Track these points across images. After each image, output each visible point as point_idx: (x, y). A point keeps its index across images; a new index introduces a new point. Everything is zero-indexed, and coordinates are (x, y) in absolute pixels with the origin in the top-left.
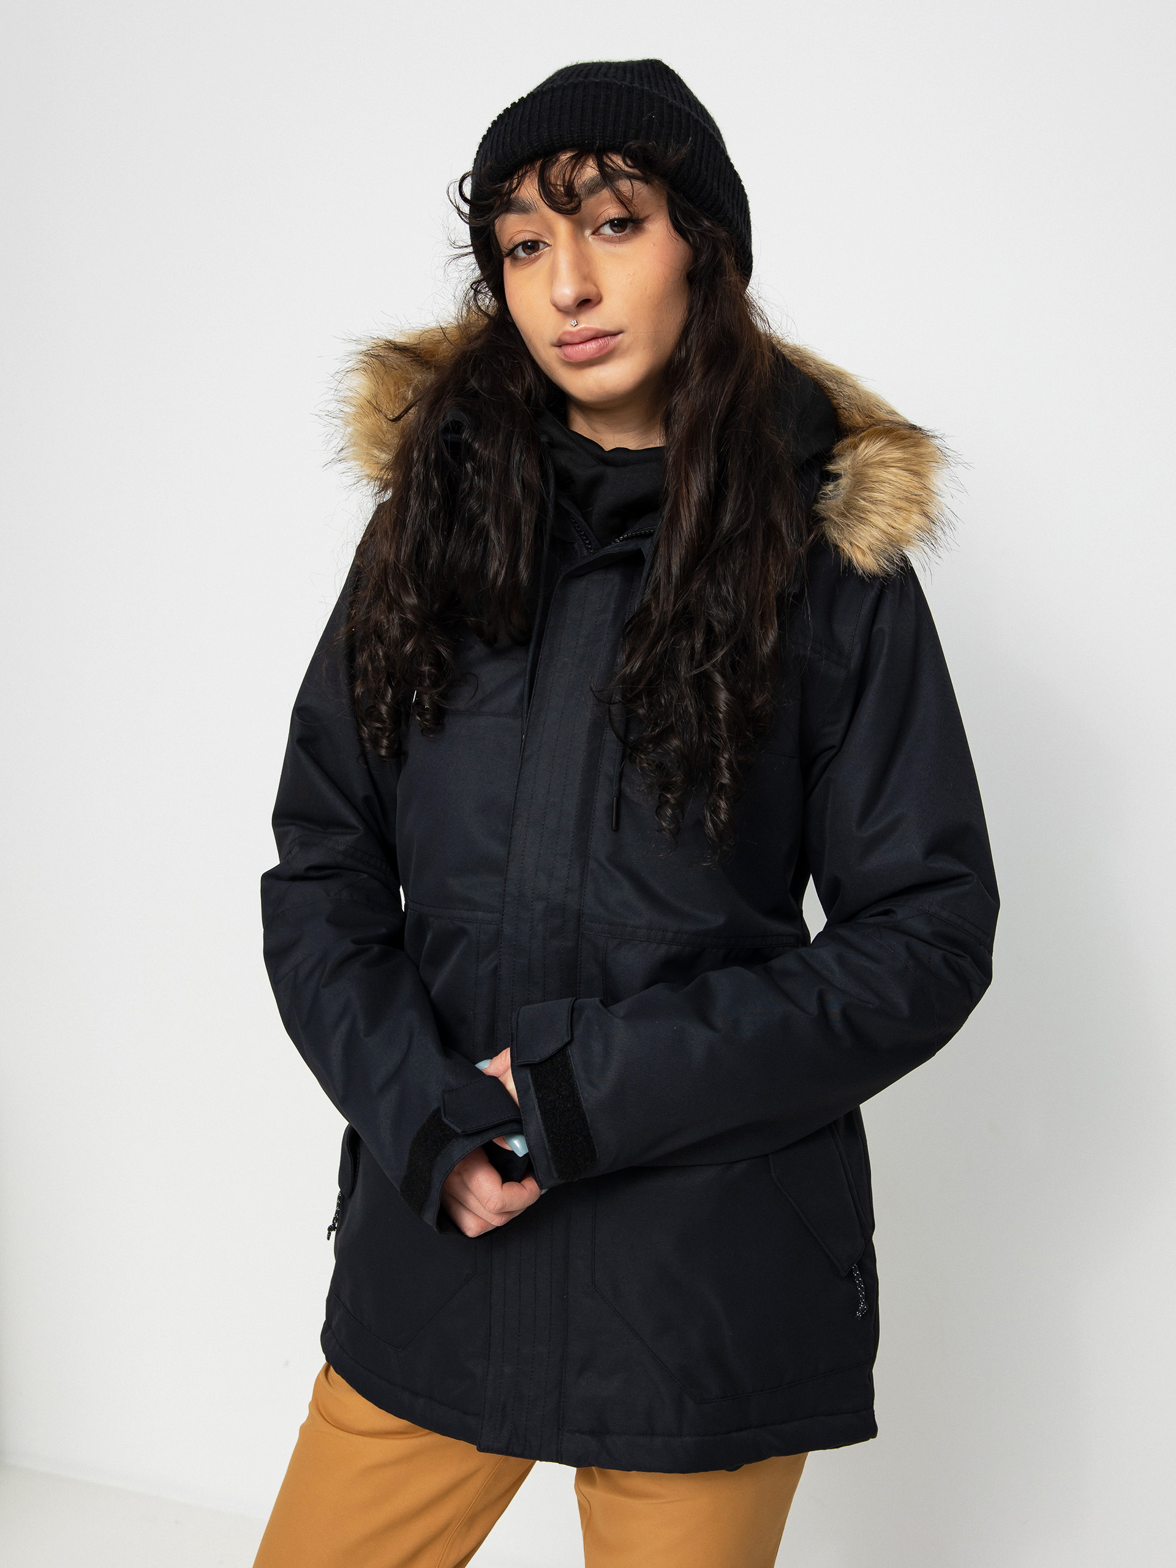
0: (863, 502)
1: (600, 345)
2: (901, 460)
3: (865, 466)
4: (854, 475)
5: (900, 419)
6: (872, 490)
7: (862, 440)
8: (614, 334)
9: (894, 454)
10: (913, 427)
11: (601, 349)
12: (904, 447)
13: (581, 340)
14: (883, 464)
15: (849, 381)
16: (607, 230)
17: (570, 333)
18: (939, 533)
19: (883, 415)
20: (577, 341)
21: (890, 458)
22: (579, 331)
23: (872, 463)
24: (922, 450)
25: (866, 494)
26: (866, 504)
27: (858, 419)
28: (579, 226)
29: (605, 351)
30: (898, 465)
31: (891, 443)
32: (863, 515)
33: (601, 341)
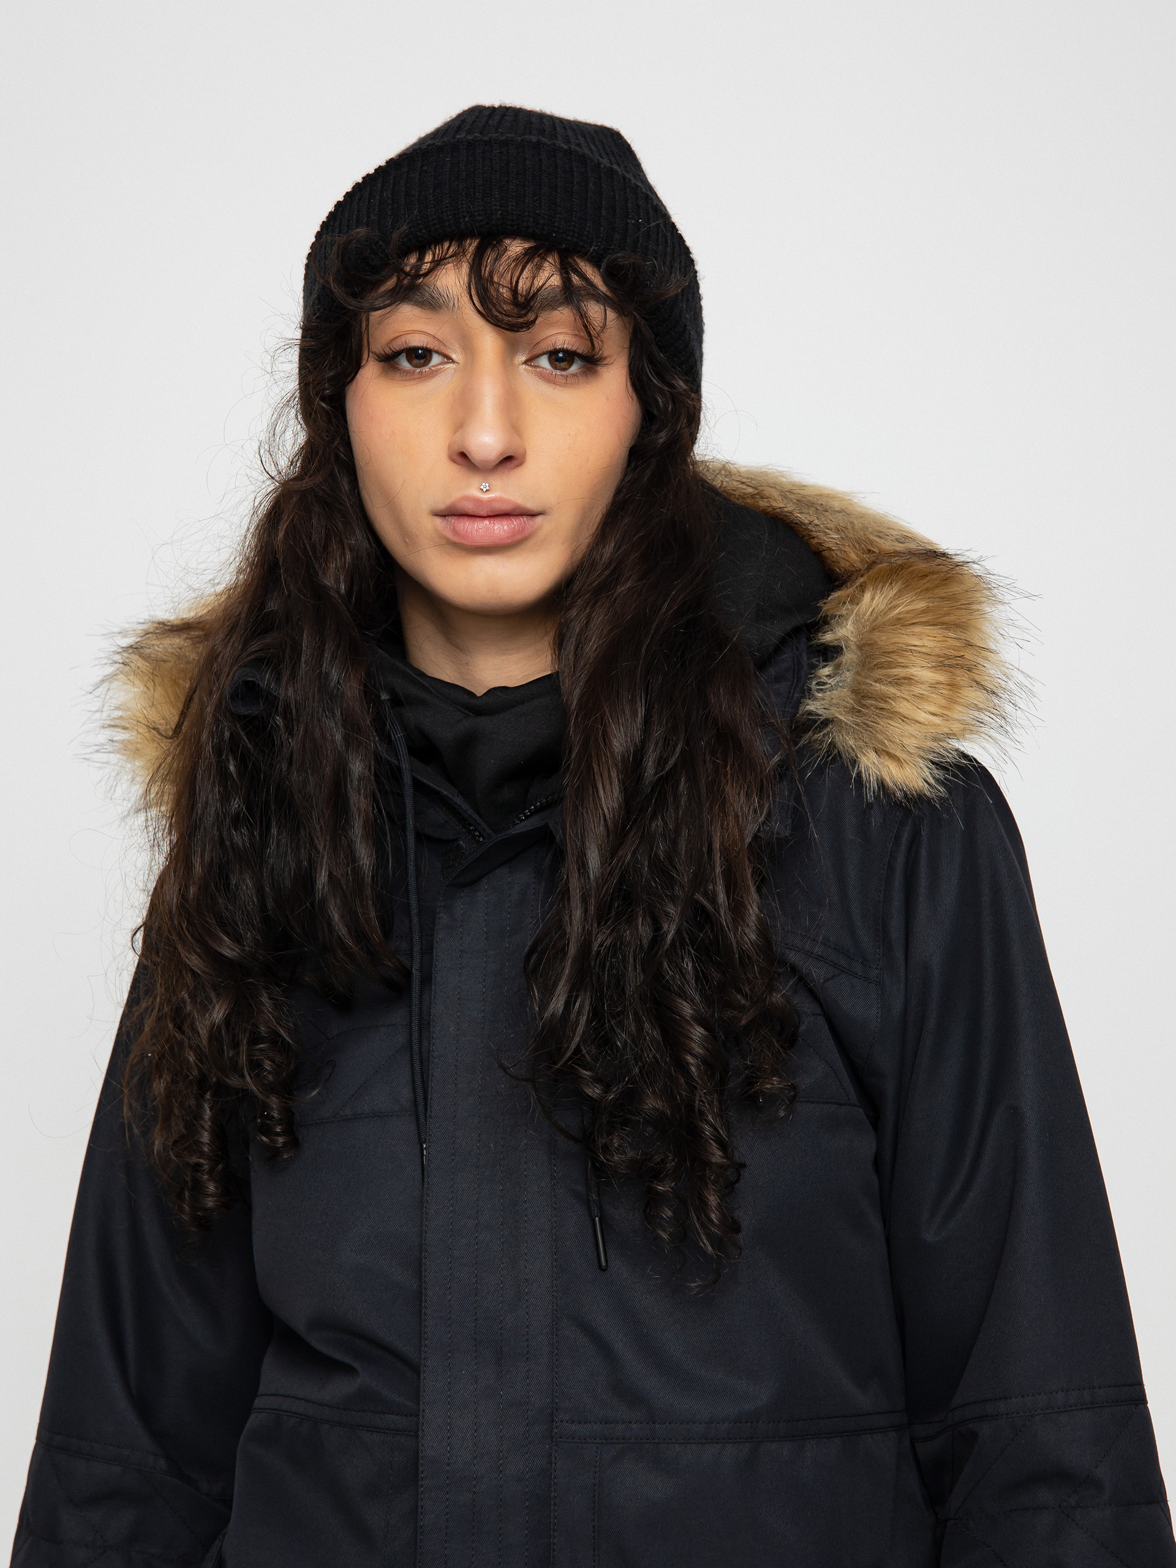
0: (878, 686)
1: (515, 527)
2: (925, 611)
3: (873, 629)
4: (860, 647)
5: (912, 546)
6: (890, 665)
7: (862, 588)
8: (533, 515)
9: (912, 604)
10: (934, 555)
11: (514, 533)
12: (927, 590)
13: (490, 514)
14: (900, 622)
15: (836, 505)
16: (544, 362)
17: (478, 501)
18: (1009, 708)
19: (887, 545)
20: (484, 513)
21: (908, 612)
22: (491, 501)
23: (884, 624)
24: (955, 589)
25: (879, 673)
26: (883, 687)
27: (854, 557)
28: (512, 348)
29: (519, 537)
30: (922, 620)
31: (907, 587)
32: (885, 706)
33: (515, 523)
